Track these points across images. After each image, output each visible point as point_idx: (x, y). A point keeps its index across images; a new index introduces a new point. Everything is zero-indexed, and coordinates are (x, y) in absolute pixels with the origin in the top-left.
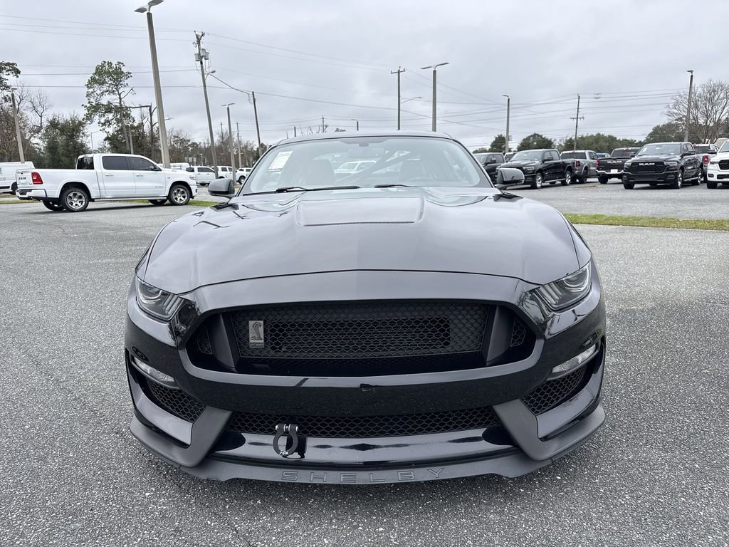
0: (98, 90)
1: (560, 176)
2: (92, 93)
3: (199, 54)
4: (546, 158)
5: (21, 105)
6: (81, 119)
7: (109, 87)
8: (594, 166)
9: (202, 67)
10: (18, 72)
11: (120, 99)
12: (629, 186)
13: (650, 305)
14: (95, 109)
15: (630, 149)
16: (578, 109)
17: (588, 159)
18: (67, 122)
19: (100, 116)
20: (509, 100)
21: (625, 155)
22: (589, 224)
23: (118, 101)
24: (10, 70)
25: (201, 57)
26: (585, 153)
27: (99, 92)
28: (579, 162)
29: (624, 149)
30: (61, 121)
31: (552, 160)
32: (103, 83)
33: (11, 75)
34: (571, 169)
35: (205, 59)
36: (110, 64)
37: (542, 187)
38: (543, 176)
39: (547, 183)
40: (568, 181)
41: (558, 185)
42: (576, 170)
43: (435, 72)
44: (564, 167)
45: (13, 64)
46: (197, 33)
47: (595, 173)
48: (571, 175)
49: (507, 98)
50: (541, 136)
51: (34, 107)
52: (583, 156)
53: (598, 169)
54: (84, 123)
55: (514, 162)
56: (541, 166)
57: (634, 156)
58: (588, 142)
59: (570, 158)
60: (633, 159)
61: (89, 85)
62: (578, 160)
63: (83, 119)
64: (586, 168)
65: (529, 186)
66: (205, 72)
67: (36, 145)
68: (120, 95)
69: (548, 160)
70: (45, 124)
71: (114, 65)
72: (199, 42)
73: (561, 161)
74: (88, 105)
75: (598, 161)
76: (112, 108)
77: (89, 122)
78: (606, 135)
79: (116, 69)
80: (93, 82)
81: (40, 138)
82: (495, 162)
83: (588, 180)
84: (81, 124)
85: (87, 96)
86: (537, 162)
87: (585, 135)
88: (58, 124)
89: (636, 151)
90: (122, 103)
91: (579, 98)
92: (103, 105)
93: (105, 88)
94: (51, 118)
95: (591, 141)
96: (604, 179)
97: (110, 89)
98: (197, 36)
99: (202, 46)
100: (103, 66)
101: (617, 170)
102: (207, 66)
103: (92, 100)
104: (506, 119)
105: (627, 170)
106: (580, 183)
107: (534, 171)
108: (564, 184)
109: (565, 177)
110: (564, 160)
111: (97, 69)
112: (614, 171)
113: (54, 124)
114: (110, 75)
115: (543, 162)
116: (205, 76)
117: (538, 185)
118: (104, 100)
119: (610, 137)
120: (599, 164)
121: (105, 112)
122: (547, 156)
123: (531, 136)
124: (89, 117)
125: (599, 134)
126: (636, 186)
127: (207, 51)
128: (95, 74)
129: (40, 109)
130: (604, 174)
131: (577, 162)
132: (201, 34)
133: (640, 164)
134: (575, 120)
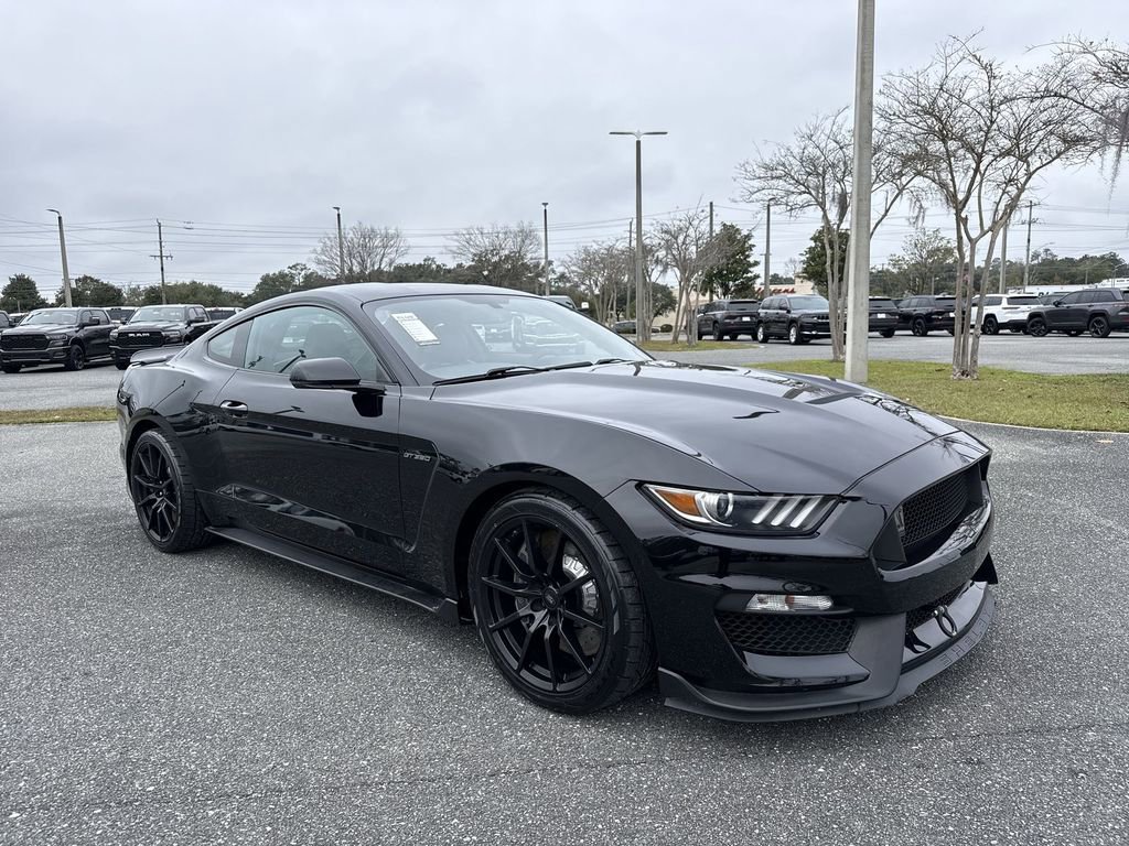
16: (161, 242)
20: (60, 218)
58: (181, 294)
91: (161, 226)
95: (185, 292)
119: (212, 287)
134: (159, 259)
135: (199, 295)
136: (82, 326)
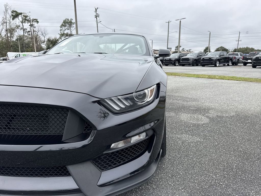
0: (64, 28)
1: (227, 62)
2: (62, 29)
3: (96, 15)
4: (221, 55)
5: (38, 33)
6: (58, 38)
7: (68, 27)
8: (242, 59)
9: (97, 20)
10: (38, 22)
11: (71, 32)
12: (254, 67)
13: (232, 114)
14: (62, 35)
15: (257, 52)
16: (239, 37)
17: (239, 56)
18: (53, 39)
19: (64, 38)
20: (210, 33)
21: (254, 54)
22: (228, 80)
23: (70, 32)
24: (35, 21)
25: (96, 16)
26: (238, 54)
27: (64, 29)
28: (235, 57)
29: (254, 52)
30: (51, 39)
31: (224, 56)
32: (65, 26)
33: (36, 23)
34: (231, 59)
35: (98, 17)
36: (68, 19)
37: (219, 66)
38: (219, 62)
39: (221, 65)
40: (230, 64)
41: (226, 66)
42: (234, 60)
43: (180, 21)
44: (229, 59)
45: (37, 19)
46: (96, 8)
47: (242, 62)
48: (231, 62)
49: (210, 32)
50: (224, 48)
51: (42, 34)
52: (237, 55)
53: (243, 60)
54: (59, 40)
55: (208, 56)
56: (219, 58)
57: (257, 55)
58: (243, 50)
59: (232, 55)
60: (256, 56)
61: (61, 27)
62: (235, 56)
63: (59, 39)
64: (238, 59)
65: (214, 65)
66: (98, 22)
67: (44, 47)
68: (71, 30)
69: (222, 56)
70: (46, 40)
71: (69, 20)
72: (96, 11)
73: (227, 56)
74: (60, 34)
75: (243, 57)
76: (68, 35)
77: (60, 39)
78: (250, 47)
79: (70, 21)
80: (62, 26)
81: (45, 45)
82: (201, 56)
83: (239, 64)
84: (58, 40)
85: (60, 30)
86: (217, 56)
87: (241, 48)
88: (50, 40)
89: (258, 53)
90: (72, 33)
91: (240, 33)
92: (65, 34)
93: (66, 28)
94: (48, 38)
96: (245, 64)
97: (68, 28)
98: (96, 9)
99: (97, 13)
100: (66, 20)
101: (251, 60)
102: (99, 19)
103: (62, 32)
104: (209, 41)
105: (254, 60)
106: (235, 65)
107: (216, 60)
108: (228, 65)
109: (229, 62)
110: (229, 56)
111: (64, 21)
112: (249, 61)
113: (49, 40)
114: (68, 23)
115: (220, 56)
116: (98, 23)
117: (217, 65)
118: (66, 32)
119: (252, 48)
120: (243, 58)
121: (66, 36)
122: (222, 54)
123: (220, 47)
124: (60, 38)
125: (247, 47)
126: (257, 67)
127: (99, 14)
128: (63, 23)
129: (44, 35)
130: (245, 62)
131: (234, 57)
132: (97, 8)
133: (259, 58)
134: (238, 42)
135: (247, 51)
136: (198, 56)
